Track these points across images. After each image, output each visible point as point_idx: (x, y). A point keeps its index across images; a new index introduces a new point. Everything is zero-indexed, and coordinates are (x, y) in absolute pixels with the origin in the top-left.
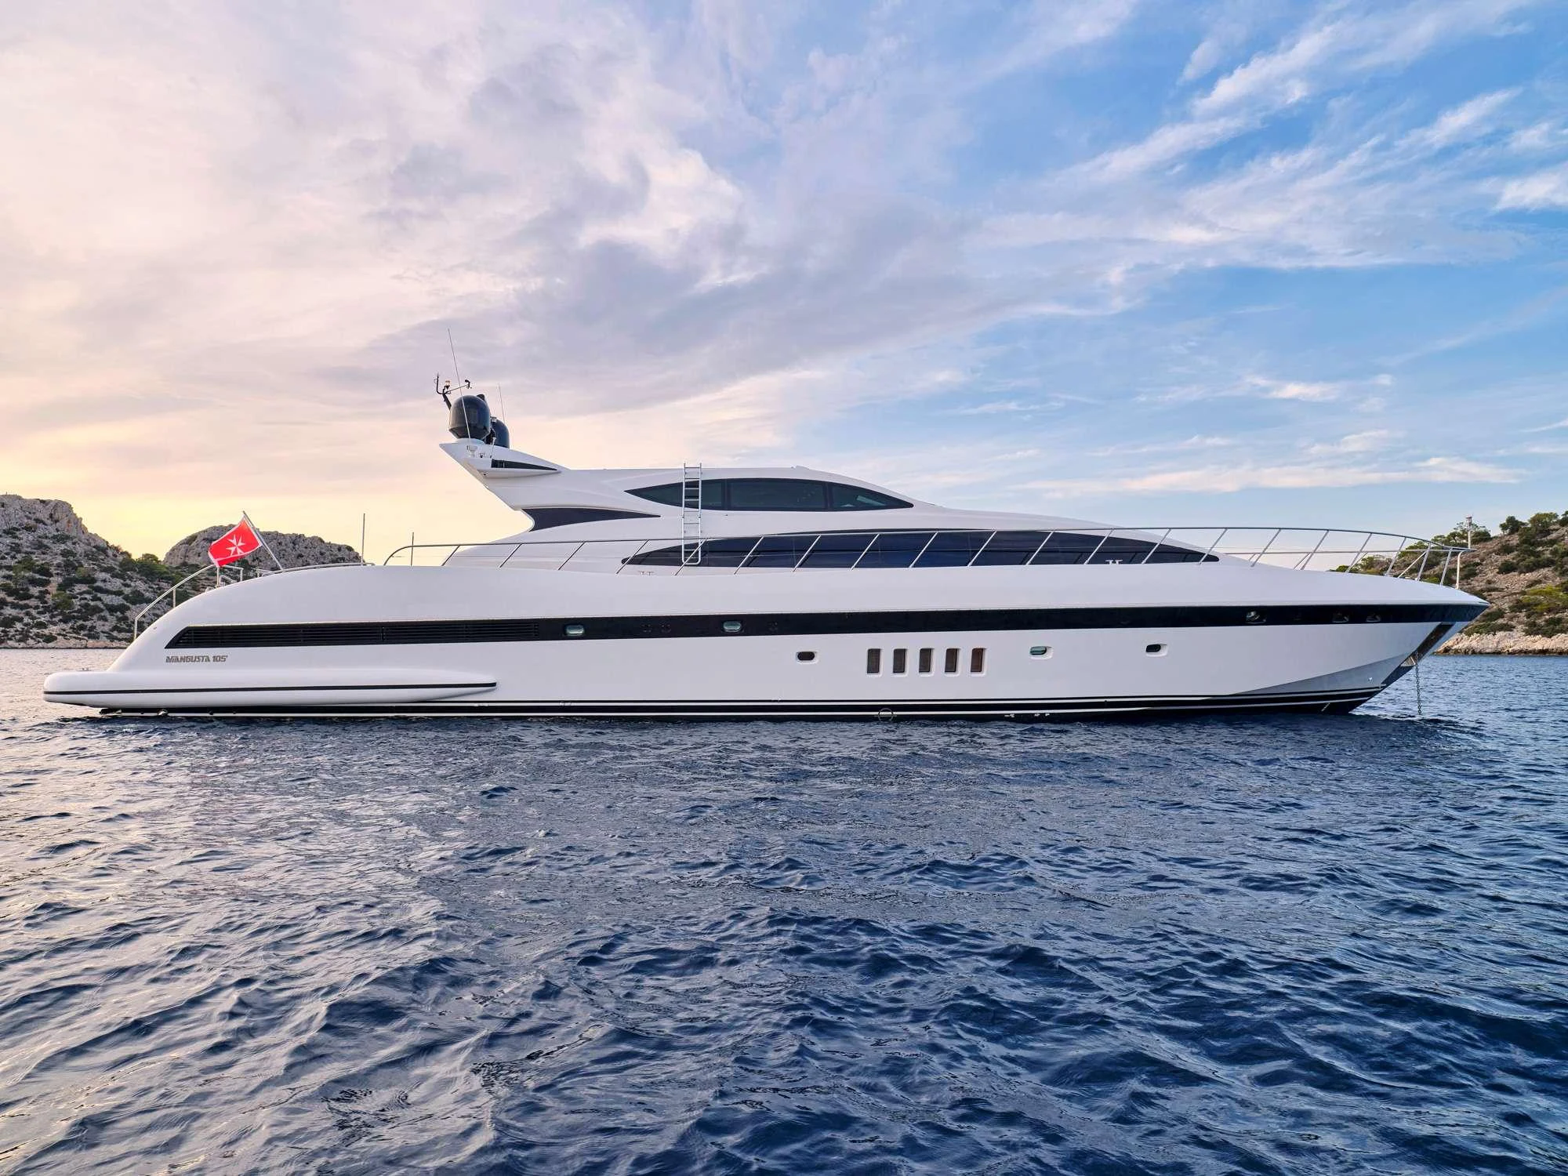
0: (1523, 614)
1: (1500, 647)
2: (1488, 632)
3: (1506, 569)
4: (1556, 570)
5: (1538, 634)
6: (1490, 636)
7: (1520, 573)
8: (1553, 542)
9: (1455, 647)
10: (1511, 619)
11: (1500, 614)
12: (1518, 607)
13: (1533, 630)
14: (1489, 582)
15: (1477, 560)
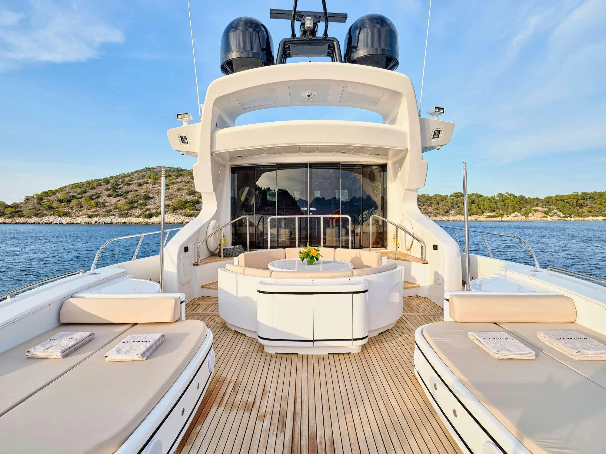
0: (117, 211)
1: (112, 221)
2: (108, 217)
3: (109, 196)
4: (123, 197)
5: (122, 217)
6: (109, 218)
7: (114, 197)
8: (120, 188)
9: (99, 221)
10: (114, 212)
11: (111, 211)
12: (116, 208)
13: (121, 216)
14: (105, 200)
15: (99, 192)
